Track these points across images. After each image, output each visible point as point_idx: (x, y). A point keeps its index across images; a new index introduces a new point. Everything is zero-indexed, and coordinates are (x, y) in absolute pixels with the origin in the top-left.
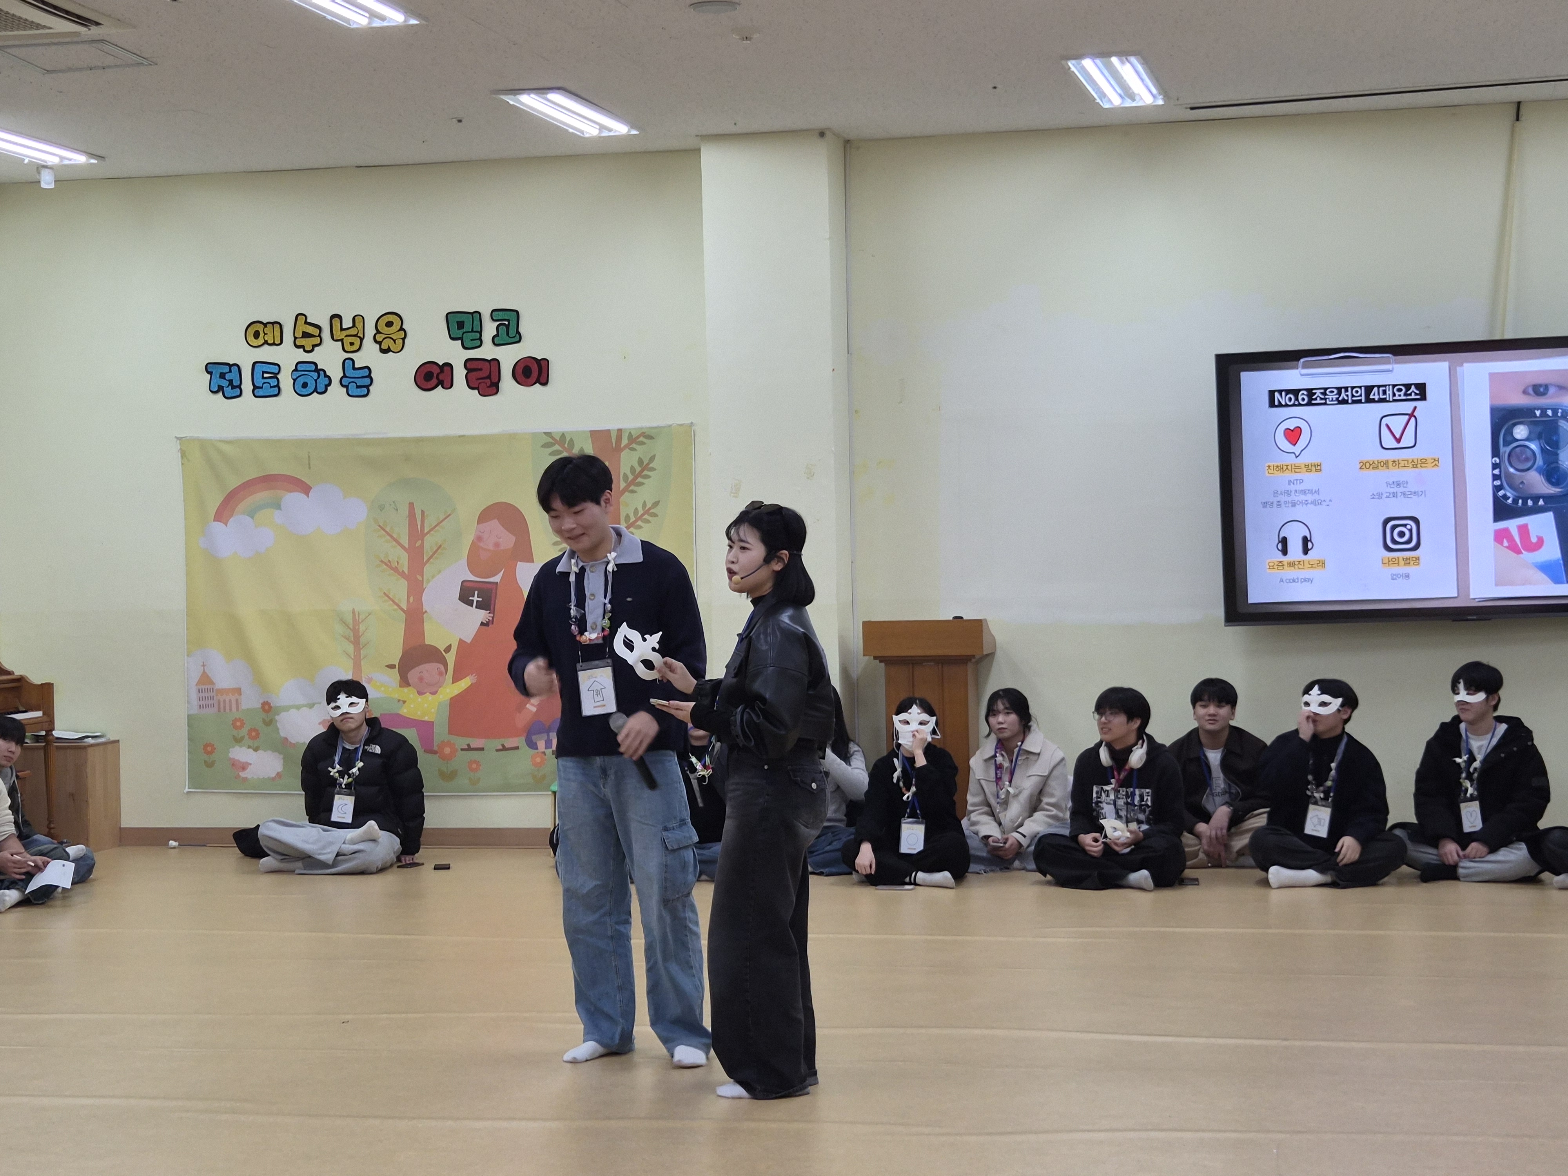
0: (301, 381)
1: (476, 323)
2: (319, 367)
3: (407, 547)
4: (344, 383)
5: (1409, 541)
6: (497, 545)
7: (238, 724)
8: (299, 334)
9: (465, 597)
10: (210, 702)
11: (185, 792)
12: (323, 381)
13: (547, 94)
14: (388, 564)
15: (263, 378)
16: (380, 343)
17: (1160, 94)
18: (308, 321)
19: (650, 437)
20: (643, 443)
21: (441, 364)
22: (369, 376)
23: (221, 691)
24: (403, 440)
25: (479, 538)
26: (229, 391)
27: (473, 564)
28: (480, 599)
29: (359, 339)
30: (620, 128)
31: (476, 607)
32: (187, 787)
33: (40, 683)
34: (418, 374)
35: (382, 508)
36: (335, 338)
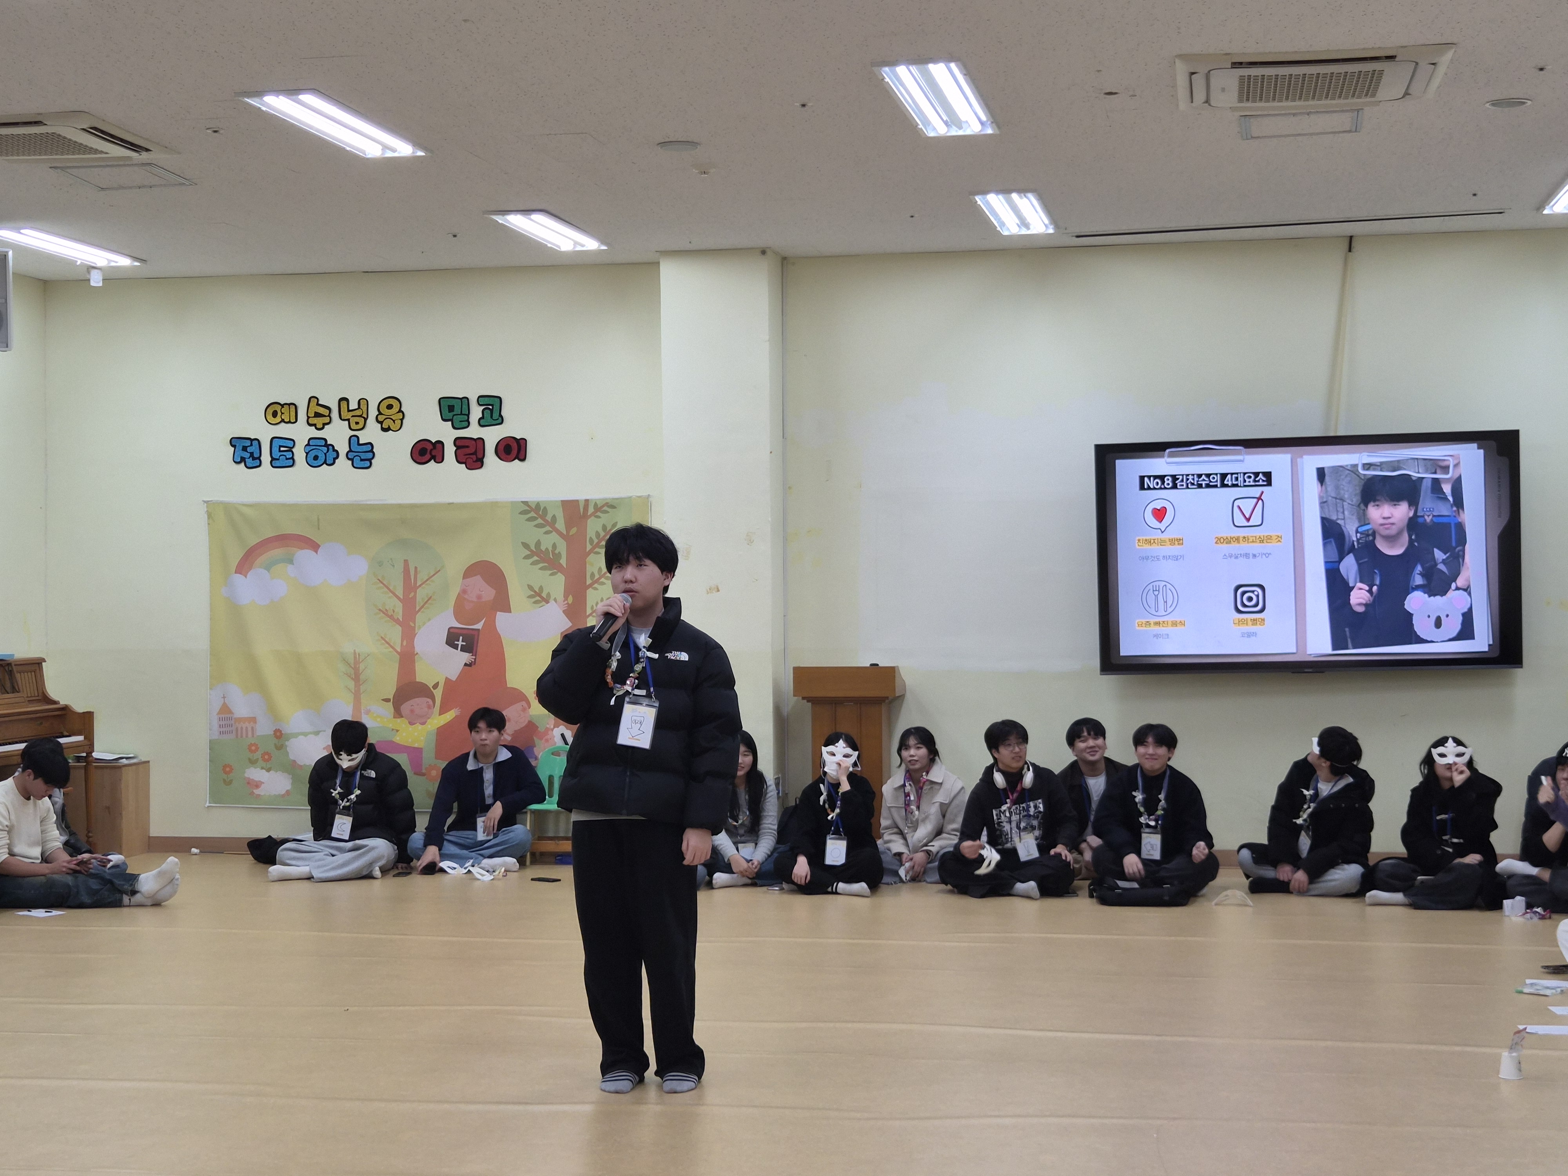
0: (312, 454)
1: (465, 407)
2: (329, 443)
3: (402, 597)
4: (350, 457)
5: (1257, 605)
6: (479, 597)
7: (253, 748)
8: (312, 414)
9: (451, 641)
10: (231, 729)
11: (206, 806)
12: (332, 454)
13: (530, 215)
14: (385, 613)
15: (280, 451)
16: (381, 423)
17: (1051, 224)
18: (320, 403)
19: (613, 507)
20: (607, 512)
21: (433, 442)
22: (372, 451)
23: (239, 720)
24: (400, 506)
25: (464, 591)
26: (250, 462)
27: (458, 612)
28: (464, 644)
29: (363, 419)
30: (591, 244)
31: (461, 651)
32: (208, 802)
33: (81, 711)
34: (414, 449)
35: (380, 564)
36: (342, 418)
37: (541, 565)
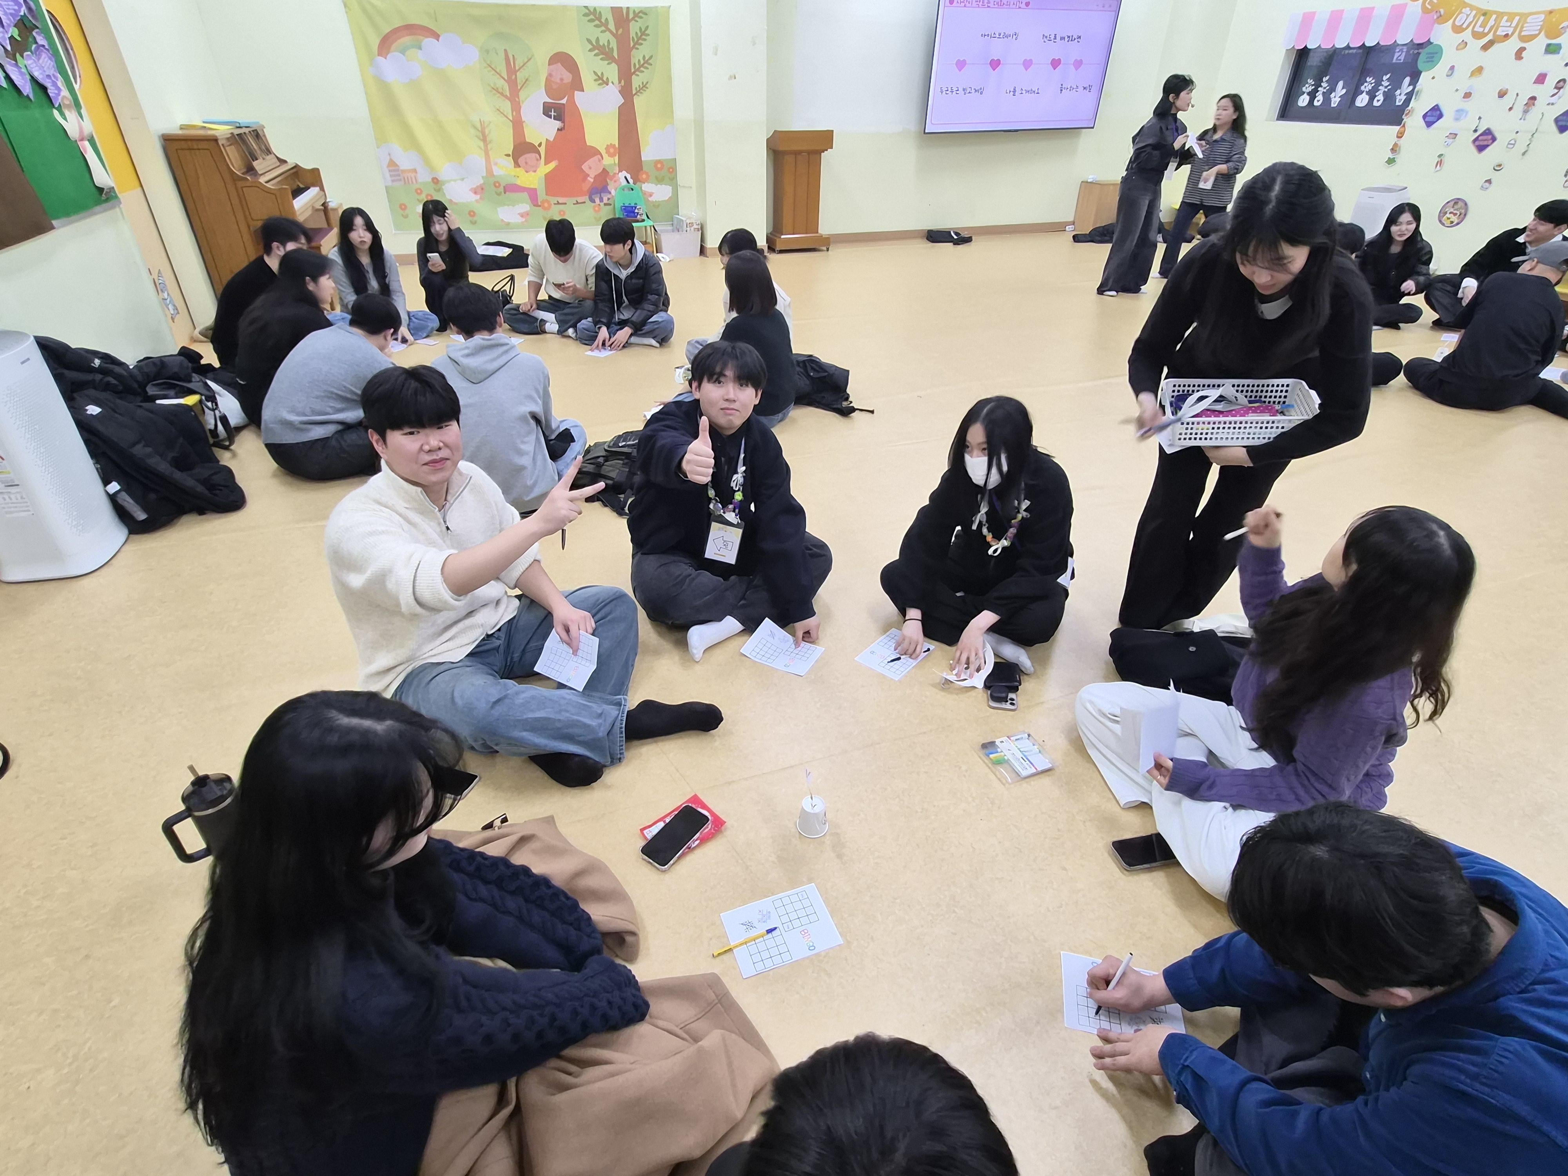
3: (507, 79)
6: (562, 80)
7: (419, 191)
9: (546, 112)
10: (398, 178)
14: (497, 90)
19: (646, 14)
20: (641, 18)
23: (403, 171)
24: (497, 5)
25: (550, 75)
27: (548, 91)
28: (555, 114)
31: (554, 119)
32: (393, 230)
33: (309, 168)
35: (488, 52)
37: (601, 57)
